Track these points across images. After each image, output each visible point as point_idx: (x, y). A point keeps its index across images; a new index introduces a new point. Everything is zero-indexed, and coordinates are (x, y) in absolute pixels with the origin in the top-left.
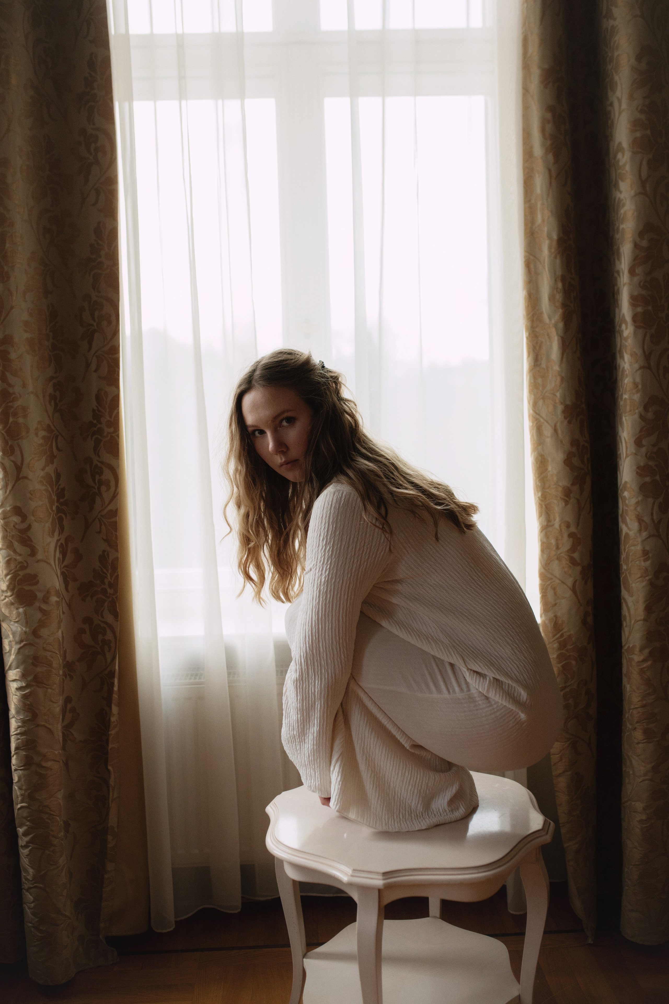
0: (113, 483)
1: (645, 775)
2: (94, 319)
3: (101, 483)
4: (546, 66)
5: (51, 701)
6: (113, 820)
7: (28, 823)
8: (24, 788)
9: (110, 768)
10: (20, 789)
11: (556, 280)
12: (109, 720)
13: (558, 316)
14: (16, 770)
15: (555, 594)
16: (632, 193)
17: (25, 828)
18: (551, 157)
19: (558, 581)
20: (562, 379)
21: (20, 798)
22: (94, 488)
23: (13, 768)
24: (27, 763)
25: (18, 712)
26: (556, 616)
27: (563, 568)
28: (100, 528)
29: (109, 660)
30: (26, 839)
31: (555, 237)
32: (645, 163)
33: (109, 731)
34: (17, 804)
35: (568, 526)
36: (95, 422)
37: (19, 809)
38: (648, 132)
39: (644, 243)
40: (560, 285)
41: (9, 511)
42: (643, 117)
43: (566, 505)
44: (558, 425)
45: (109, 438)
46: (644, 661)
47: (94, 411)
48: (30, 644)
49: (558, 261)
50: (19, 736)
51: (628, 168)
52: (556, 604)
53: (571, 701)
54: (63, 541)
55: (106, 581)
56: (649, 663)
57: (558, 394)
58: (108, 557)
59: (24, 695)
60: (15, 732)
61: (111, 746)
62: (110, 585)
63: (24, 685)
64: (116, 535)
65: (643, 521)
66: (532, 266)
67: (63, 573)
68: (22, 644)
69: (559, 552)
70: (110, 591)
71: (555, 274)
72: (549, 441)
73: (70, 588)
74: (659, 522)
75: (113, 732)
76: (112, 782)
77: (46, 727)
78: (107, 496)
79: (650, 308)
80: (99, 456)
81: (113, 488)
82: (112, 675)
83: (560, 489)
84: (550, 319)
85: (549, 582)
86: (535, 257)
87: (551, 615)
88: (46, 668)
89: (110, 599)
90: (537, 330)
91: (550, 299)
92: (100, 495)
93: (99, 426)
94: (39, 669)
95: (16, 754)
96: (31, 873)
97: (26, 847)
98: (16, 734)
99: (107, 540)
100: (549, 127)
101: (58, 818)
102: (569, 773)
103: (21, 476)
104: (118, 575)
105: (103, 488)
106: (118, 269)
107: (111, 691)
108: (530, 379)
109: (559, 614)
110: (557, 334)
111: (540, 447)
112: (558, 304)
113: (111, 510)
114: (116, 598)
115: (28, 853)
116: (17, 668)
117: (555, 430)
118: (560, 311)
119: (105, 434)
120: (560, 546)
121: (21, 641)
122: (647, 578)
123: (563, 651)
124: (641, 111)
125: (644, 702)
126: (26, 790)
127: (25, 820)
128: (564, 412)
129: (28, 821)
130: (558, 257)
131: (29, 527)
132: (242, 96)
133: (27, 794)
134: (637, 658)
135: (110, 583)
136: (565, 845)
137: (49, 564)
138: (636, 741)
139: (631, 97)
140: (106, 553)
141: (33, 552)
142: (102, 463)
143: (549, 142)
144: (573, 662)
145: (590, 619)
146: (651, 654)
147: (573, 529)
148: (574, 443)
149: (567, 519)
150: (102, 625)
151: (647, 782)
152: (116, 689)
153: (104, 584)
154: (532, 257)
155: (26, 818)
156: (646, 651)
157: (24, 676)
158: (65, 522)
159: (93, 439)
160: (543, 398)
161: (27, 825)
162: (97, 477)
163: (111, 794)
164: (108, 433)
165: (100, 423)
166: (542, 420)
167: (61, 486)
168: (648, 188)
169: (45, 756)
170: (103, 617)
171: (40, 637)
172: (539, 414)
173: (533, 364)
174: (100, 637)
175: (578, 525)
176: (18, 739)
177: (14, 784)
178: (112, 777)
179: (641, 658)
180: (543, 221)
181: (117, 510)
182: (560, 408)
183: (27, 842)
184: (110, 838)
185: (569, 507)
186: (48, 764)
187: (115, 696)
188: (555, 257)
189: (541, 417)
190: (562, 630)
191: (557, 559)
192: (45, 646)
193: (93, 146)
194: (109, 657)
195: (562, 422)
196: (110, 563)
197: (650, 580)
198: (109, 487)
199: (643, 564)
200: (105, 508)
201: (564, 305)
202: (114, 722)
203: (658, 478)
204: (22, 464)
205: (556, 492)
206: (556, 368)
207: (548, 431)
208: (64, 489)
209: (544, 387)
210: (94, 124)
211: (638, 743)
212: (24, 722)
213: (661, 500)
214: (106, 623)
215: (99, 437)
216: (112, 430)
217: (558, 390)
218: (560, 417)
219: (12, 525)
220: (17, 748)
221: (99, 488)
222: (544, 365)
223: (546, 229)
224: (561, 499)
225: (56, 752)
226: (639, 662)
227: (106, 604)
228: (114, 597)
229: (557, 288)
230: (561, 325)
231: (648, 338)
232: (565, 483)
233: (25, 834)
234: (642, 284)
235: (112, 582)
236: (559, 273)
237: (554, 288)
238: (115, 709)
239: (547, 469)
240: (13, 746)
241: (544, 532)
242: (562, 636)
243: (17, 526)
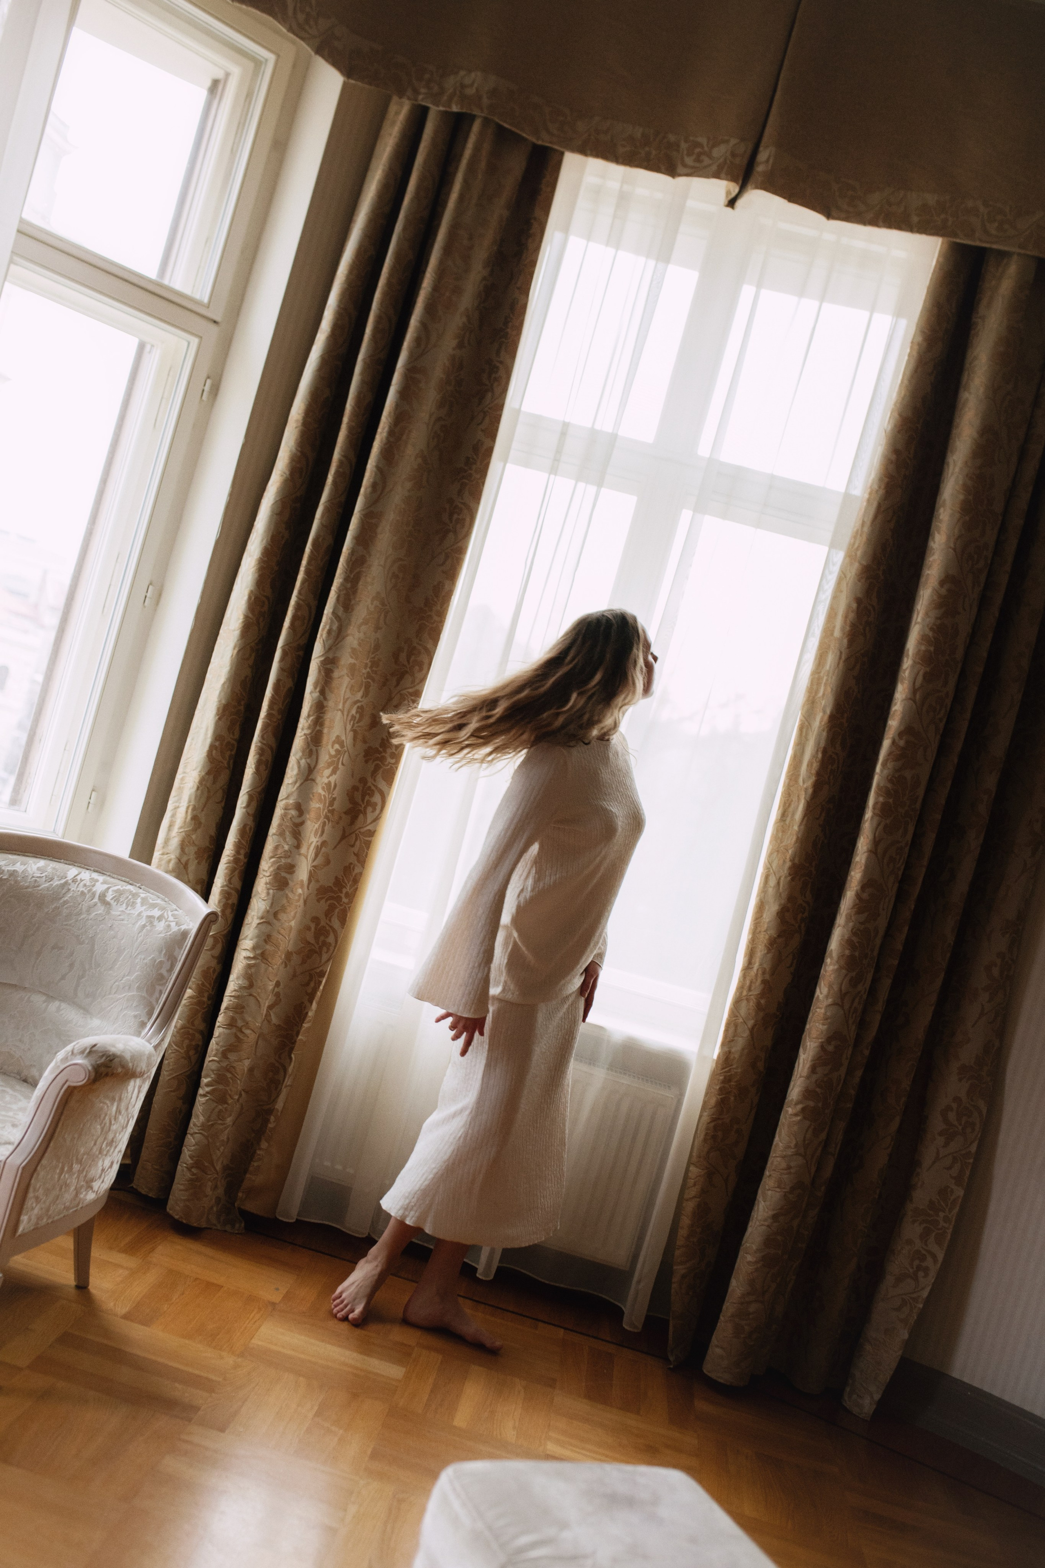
0: (379, 807)
1: (765, 1220)
2: (408, 661)
3: (369, 803)
4: (864, 563)
5: (268, 978)
6: (279, 1105)
7: (213, 1076)
8: (220, 1044)
9: (293, 1056)
10: (217, 1044)
11: (817, 750)
12: (307, 1013)
13: (809, 783)
14: (219, 1027)
15: (736, 1030)
16: (904, 696)
17: (209, 1079)
18: (845, 641)
19: (741, 1020)
20: (798, 838)
21: (214, 1053)
22: (361, 806)
23: (217, 1024)
24: (231, 1024)
25: (238, 978)
26: (730, 1052)
27: (749, 1009)
28: (355, 842)
29: (323, 961)
30: (208, 1089)
31: (828, 712)
32: (921, 673)
33: (303, 1023)
34: (210, 1057)
35: (764, 973)
36: (381, 749)
37: (210, 1061)
38: (932, 649)
39: (902, 743)
40: (820, 755)
41: (291, 804)
42: (931, 634)
43: (767, 953)
44: (782, 879)
45: (389, 767)
46: (796, 1115)
47: (383, 739)
48: (268, 923)
49: (825, 734)
50: (232, 998)
51: (907, 673)
52: (733, 1040)
53: (720, 1134)
54: (319, 844)
55: (344, 891)
56: (799, 1118)
57: (790, 852)
58: (353, 870)
59: (249, 964)
60: (230, 994)
61: (300, 1037)
62: (347, 895)
63: (252, 956)
64: (367, 853)
65: (832, 988)
66: (804, 730)
67: (310, 872)
68: (262, 921)
69: (750, 993)
70: (345, 900)
71: (819, 744)
72: (771, 891)
73: (311, 886)
74: (846, 994)
75: (305, 1025)
76: (290, 1069)
77: (257, 1000)
78: (370, 817)
79: (891, 801)
80: (375, 780)
81: (377, 812)
82: (322, 974)
83: (767, 937)
84: (804, 782)
85: (734, 1018)
86: (809, 724)
87: (726, 1049)
88: (273, 948)
89: (342, 908)
90: (792, 789)
91: (808, 766)
92: (365, 814)
93: (383, 754)
94: (268, 947)
95: (225, 1012)
96: (201, 1121)
97: (204, 1096)
98: (231, 996)
99: (356, 855)
100: (852, 616)
101: (239, 1082)
102: (698, 1200)
103: (310, 778)
104: (357, 888)
105: (369, 809)
106: (442, 626)
107: (315, 989)
108: (773, 831)
109: (733, 1050)
110: (805, 798)
111: (763, 894)
112: (814, 772)
113: (369, 830)
114: (349, 908)
115: (204, 1102)
116: (251, 940)
117: (778, 883)
118: (813, 778)
119: (386, 763)
120: (752, 988)
121: (262, 918)
122: (820, 1040)
123: (727, 1086)
124: (931, 629)
125: (784, 1153)
126: (222, 1046)
127: (211, 1073)
128: (790, 868)
129: (214, 1074)
130: (826, 730)
131: (302, 823)
132: (600, 484)
133: (221, 1050)
134: (790, 1110)
135: (347, 893)
136: (675, 1267)
137: (307, 859)
138: (767, 1188)
139: (927, 614)
140: (352, 866)
141: (298, 846)
142: (376, 787)
143: (848, 628)
144: (732, 1098)
145: (761, 1065)
146: (803, 1110)
147: (767, 977)
148: (791, 898)
149: (765, 966)
150: (328, 928)
151: (764, 1227)
152: (321, 988)
153: (341, 892)
154: (807, 723)
155: (213, 1071)
156: (799, 1107)
157: (254, 948)
158: (326, 828)
159: (374, 765)
160: (778, 851)
161: (212, 1078)
162: (367, 798)
163: (286, 1080)
164: (389, 763)
165: (385, 751)
166: (772, 871)
167: (334, 796)
168: (918, 696)
169: (247, 1023)
170: (330, 921)
171: (278, 920)
172: (771, 865)
173: (779, 818)
174: (322, 938)
175: (773, 974)
176: (231, 1001)
177: (213, 1039)
178: (292, 1064)
179: (795, 1111)
180: (824, 694)
181: (375, 831)
182: (788, 864)
183: (208, 1093)
184: (272, 1118)
185: (770, 956)
186: (248, 1032)
187: (319, 994)
188: (823, 730)
189: (772, 867)
190: (732, 1065)
191: (747, 999)
192: (280, 929)
193: (455, 516)
194: (325, 957)
195: (786, 877)
196: (353, 875)
197: (822, 1042)
198: (374, 810)
199: (821, 1026)
200: (366, 826)
201: (818, 774)
202: (310, 1017)
203: (857, 954)
204: (314, 768)
205: (763, 938)
206: (796, 828)
207: (772, 882)
208: (334, 799)
209: (781, 842)
210: (462, 499)
211: (769, 1190)
212: (241, 988)
213: (854, 974)
214: (331, 927)
215: (380, 763)
216: (393, 761)
217: (791, 848)
218: (786, 872)
219: (289, 817)
220: (226, 1008)
221: (365, 808)
222: (787, 822)
223: (823, 702)
224: (765, 946)
225: (257, 1024)
226: (791, 1115)
227: (337, 910)
228: (347, 906)
229: (817, 757)
230: (810, 791)
231: (881, 827)
232: (773, 932)
233: (207, 1085)
234: (889, 778)
235: (350, 892)
236: (822, 744)
237: (814, 756)
238: (314, 1005)
239: (762, 916)
240: (224, 1005)
241: (743, 972)
242: (729, 1071)
243: (293, 819)
